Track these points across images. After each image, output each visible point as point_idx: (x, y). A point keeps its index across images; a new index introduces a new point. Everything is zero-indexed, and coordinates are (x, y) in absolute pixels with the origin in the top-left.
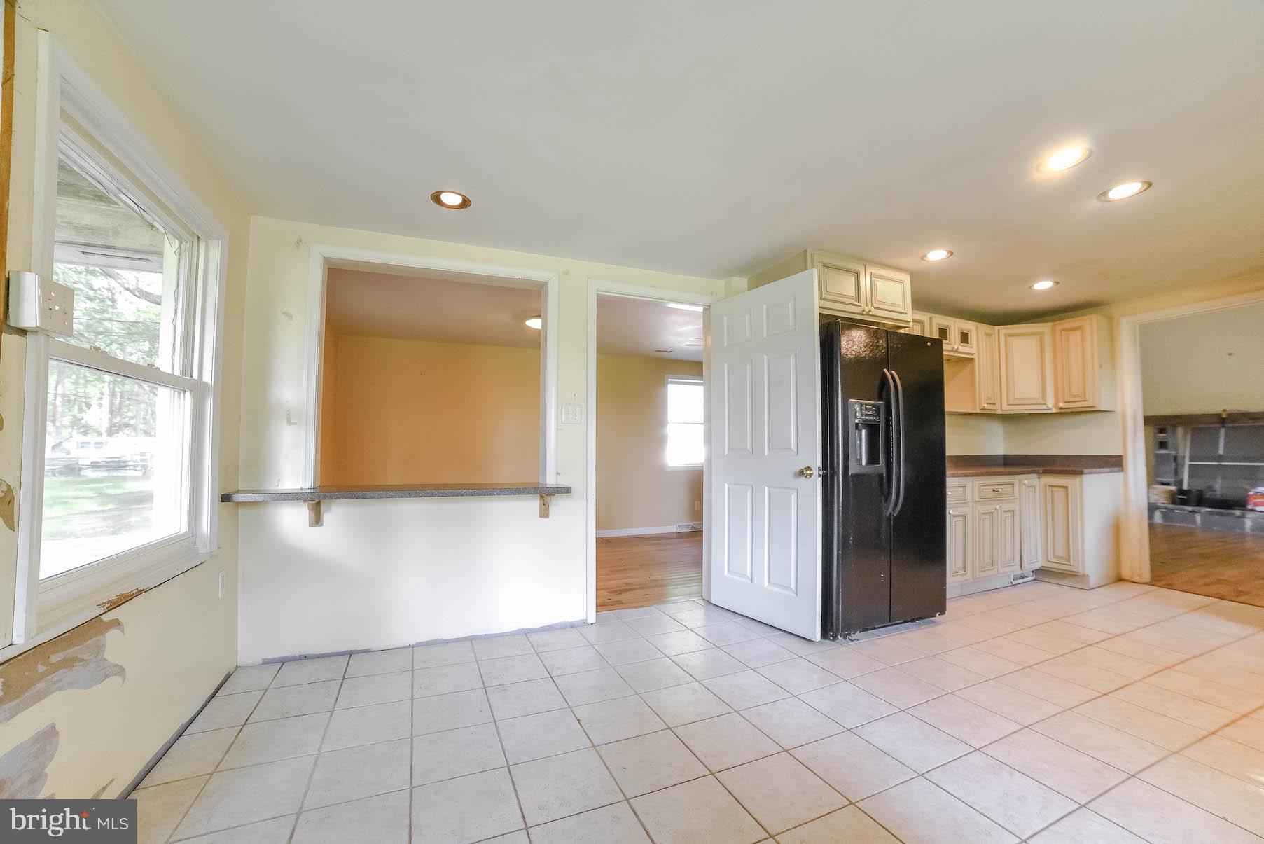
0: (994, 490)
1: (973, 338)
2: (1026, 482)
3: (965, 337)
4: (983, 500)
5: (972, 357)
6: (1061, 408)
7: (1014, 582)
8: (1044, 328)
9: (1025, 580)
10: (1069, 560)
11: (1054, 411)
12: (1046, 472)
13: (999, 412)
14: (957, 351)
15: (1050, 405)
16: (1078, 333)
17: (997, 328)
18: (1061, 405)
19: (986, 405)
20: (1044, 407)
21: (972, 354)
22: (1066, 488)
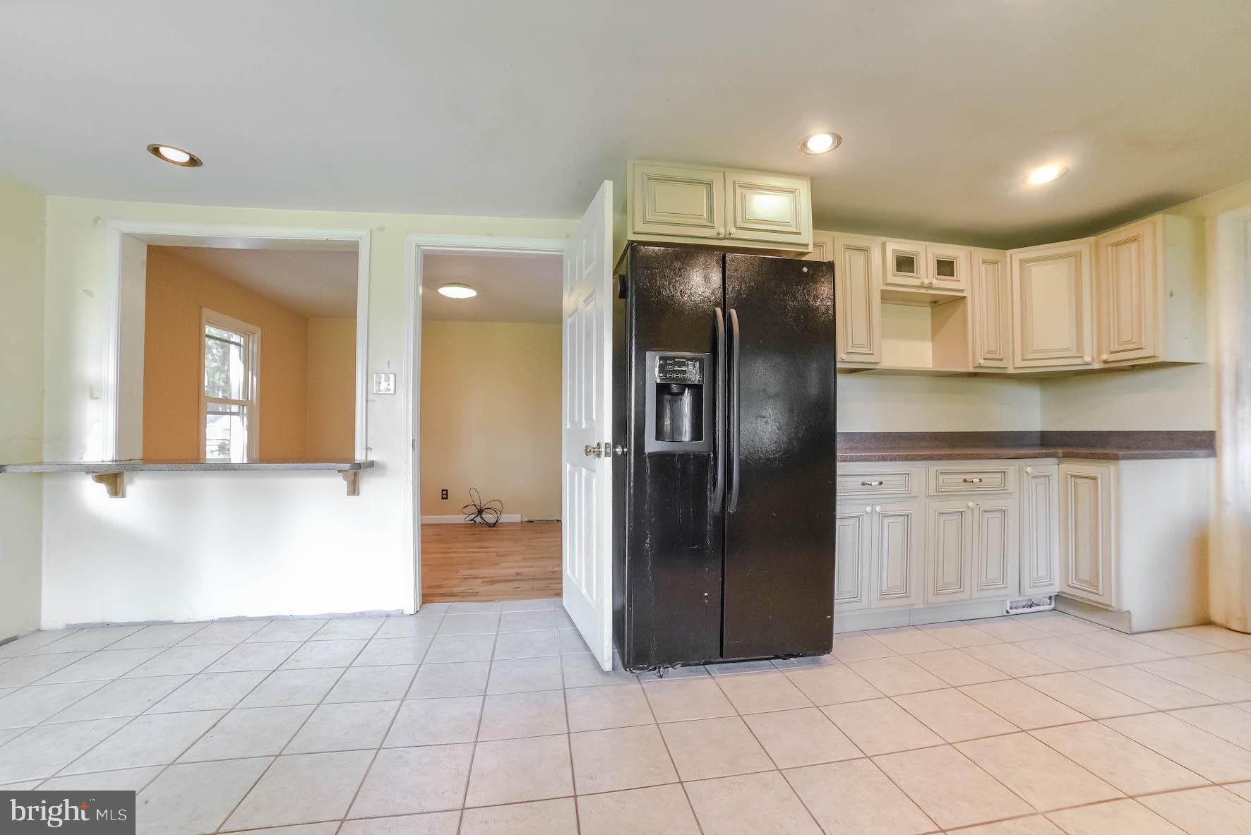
0: (965, 481)
1: (961, 268)
2: (1029, 470)
3: (945, 267)
4: (941, 494)
5: (963, 295)
6: (1105, 362)
7: (1012, 612)
8: (1083, 246)
9: (1034, 609)
10: (1097, 587)
11: (1096, 366)
12: (1067, 456)
13: (1011, 371)
14: (930, 287)
15: (1090, 358)
16: (1134, 246)
17: (1009, 252)
18: (1104, 357)
19: (982, 361)
20: (1078, 361)
21: (962, 291)
22: (1094, 478)
